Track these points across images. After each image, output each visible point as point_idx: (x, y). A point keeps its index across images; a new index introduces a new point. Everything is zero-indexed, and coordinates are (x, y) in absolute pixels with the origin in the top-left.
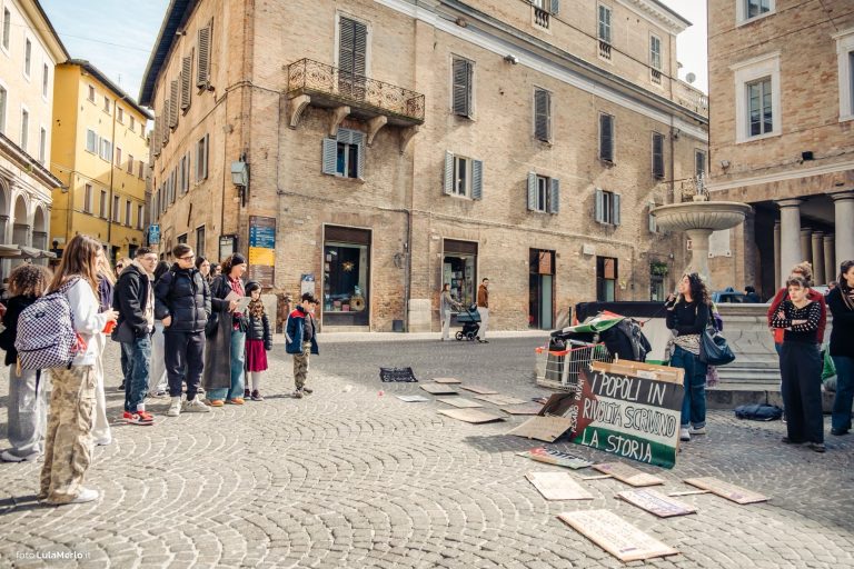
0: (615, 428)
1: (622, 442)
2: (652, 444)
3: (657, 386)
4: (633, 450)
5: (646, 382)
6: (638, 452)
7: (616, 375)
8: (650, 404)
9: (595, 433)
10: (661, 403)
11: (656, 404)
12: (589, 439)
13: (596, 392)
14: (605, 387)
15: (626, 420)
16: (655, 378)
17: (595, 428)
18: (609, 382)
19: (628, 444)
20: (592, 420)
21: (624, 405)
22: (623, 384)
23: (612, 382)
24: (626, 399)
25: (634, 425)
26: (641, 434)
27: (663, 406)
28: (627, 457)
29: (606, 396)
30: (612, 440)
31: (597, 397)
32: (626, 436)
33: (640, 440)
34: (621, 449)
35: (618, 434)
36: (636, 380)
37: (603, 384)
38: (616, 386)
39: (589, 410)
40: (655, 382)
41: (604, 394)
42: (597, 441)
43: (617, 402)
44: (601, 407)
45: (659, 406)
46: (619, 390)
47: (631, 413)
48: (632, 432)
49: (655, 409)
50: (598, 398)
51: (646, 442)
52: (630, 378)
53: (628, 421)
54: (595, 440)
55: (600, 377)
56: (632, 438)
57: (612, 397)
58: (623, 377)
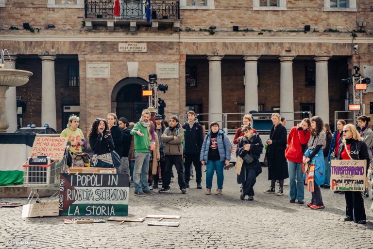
0: (91, 202)
1: (95, 209)
2: (115, 206)
3: (113, 177)
4: (103, 211)
5: (106, 176)
6: (106, 211)
7: (86, 174)
8: (110, 186)
9: (77, 207)
10: (116, 184)
11: (114, 185)
12: (72, 211)
13: (74, 184)
14: (80, 182)
15: (96, 197)
16: (111, 173)
17: (76, 205)
18: (82, 179)
19: (99, 209)
20: (74, 201)
21: (94, 189)
22: (91, 178)
23: (84, 178)
24: (95, 186)
25: (102, 198)
26: (107, 202)
27: (119, 185)
28: (101, 215)
29: (82, 186)
30: (88, 209)
31: (75, 187)
32: (97, 205)
33: (106, 205)
34: (95, 212)
35: (93, 205)
36: (99, 175)
37: (78, 180)
38: (87, 180)
39: (71, 196)
40: (111, 175)
41: (80, 185)
42: (78, 212)
43: (89, 188)
44: (79, 193)
45: (116, 186)
46: (89, 182)
47: (100, 193)
48: (101, 202)
49: (113, 188)
50: (77, 188)
51: (110, 206)
52: (95, 174)
53: (98, 197)
54: (77, 211)
55: (75, 176)
56: (101, 205)
57: (85, 186)
58: (91, 174)
